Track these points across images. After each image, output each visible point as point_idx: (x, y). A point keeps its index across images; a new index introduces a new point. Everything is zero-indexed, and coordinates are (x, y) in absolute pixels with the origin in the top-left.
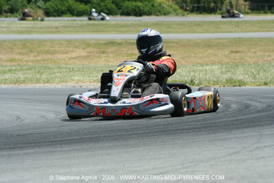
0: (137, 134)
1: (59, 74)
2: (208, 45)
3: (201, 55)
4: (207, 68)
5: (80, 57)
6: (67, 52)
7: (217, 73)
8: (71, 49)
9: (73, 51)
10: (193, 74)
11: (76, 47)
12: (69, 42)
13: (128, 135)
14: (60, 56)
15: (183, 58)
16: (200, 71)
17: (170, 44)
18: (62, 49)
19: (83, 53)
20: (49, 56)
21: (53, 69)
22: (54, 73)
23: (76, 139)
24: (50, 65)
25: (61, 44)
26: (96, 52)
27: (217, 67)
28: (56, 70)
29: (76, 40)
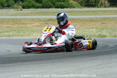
0: (58, 57)
1: (27, 33)
2: (91, 20)
3: (88, 25)
4: (91, 30)
5: (37, 26)
6: (31, 24)
7: (95, 32)
8: (33, 22)
9: (34, 23)
10: (84, 32)
11: (35, 22)
12: (33, 19)
13: (55, 58)
14: (28, 25)
15: (81, 26)
16: (87, 31)
17: (75, 20)
18: (29, 22)
19: (38, 24)
20: (24, 25)
21: (25, 31)
22: (25, 32)
23: (32, 60)
24: (24, 29)
25: (29, 20)
26: (44, 24)
27: (95, 30)
28: (26, 31)
29: (36, 19)
